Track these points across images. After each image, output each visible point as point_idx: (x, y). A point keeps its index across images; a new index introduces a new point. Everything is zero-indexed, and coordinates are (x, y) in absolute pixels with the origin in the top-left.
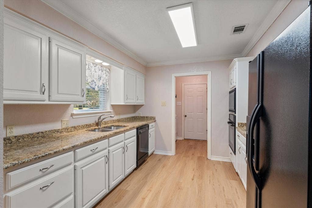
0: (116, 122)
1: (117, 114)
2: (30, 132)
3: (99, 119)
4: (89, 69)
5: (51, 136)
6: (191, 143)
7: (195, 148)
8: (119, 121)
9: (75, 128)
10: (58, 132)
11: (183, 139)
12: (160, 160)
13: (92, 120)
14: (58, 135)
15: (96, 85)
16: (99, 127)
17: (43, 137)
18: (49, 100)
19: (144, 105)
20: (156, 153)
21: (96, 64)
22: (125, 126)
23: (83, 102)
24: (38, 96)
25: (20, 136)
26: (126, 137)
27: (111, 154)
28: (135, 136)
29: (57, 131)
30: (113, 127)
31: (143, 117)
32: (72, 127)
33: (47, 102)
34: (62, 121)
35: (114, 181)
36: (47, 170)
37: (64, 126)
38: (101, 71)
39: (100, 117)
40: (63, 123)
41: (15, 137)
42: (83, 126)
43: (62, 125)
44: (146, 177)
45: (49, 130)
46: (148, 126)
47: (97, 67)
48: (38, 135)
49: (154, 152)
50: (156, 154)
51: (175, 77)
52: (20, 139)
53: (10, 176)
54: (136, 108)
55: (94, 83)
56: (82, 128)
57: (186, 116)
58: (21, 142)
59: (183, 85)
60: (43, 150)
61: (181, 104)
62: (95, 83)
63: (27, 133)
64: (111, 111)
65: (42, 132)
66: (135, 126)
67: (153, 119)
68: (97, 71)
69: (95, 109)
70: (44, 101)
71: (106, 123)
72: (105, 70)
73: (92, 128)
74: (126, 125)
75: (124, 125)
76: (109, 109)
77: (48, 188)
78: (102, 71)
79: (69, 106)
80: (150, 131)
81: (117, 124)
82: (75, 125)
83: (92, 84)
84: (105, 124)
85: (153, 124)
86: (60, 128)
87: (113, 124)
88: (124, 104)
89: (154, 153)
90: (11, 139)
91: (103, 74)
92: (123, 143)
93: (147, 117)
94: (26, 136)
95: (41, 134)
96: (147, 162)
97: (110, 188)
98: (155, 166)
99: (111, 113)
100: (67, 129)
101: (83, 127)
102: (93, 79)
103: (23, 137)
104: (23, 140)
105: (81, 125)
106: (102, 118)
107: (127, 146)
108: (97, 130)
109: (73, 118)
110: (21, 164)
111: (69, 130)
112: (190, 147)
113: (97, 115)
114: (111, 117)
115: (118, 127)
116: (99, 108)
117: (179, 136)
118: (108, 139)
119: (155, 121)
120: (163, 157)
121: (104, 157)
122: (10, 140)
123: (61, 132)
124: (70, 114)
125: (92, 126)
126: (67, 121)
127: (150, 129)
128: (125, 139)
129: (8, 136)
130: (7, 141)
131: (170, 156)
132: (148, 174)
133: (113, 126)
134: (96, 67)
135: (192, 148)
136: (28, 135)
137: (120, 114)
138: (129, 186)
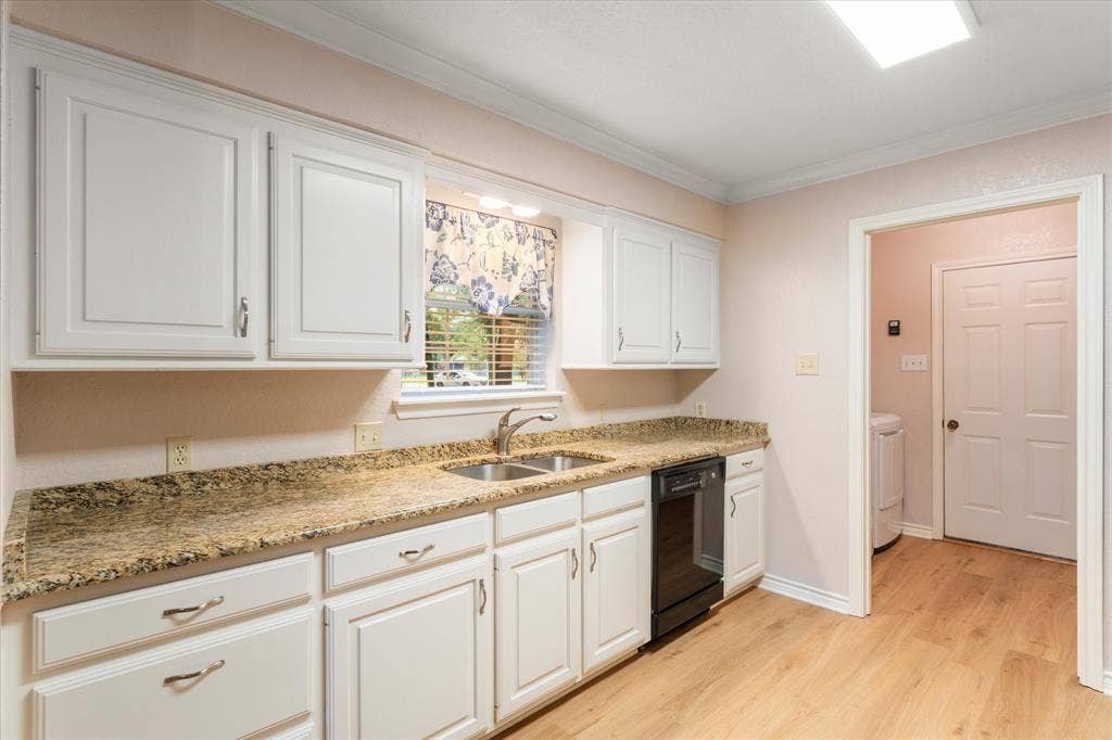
0: (582, 439)
1: (588, 404)
2: (242, 464)
3: (501, 426)
4: (464, 238)
5: (313, 478)
6: (984, 566)
7: (1001, 599)
8: (596, 434)
9: (403, 454)
10: (338, 466)
11: (941, 538)
12: (778, 625)
13: (481, 428)
14: (341, 475)
15: (491, 296)
16: (504, 456)
17: (287, 481)
18: (270, 357)
19: (715, 370)
20: (773, 590)
21: (490, 219)
22: (602, 460)
23: (410, 361)
24: (225, 341)
25: (204, 474)
26: (591, 511)
27: (505, 575)
28: (641, 505)
29: (337, 463)
30: (558, 460)
31: (711, 421)
32: (393, 452)
33: (261, 363)
34: (355, 426)
35: (520, 688)
36: (194, 616)
37: (363, 448)
38: (515, 239)
39: (506, 419)
40: (359, 437)
41: (192, 475)
42: (436, 450)
43: (358, 441)
44: (683, 699)
45: (304, 459)
46: (722, 466)
47: (498, 226)
48: (266, 472)
49: (759, 579)
50: (770, 594)
51: (866, 233)
52: (204, 484)
53: (44, 623)
54: (682, 381)
55: (484, 289)
56: (432, 455)
57: (953, 425)
58: (208, 493)
59: (936, 272)
60: (203, 538)
61: (924, 367)
62: (489, 286)
63: (232, 464)
64: (560, 393)
65: (281, 466)
66: (640, 461)
67: (756, 434)
68: (497, 242)
69: (500, 387)
70: (251, 359)
71: (535, 440)
72: (535, 238)
73: (470, 459)
74: (607, 454)
75: (601, 453)
76: (554, 386)
77: (201, 684)
78: (521, 241)
79: (383, 376)
80: (730, 486)
81: (577, 448)
82: (407, 443)
83: (477, 293)
84: (534, 446)
85: (756, 455)
86: (348, 452)
87: (566, 448)
88: (605, 366)
89: (760, 586)
90: (178, 481)
91: (526, 254)
92: (573, 532)
93: (728, 422)
94: (227, 475)
95: (275, 472)
96: (716, 625)
97: (500, 717)
98: (746, 650)
99: (561, 401)
100: (372, 459)
101: (437, 452)
102: (482, 273)
103: (215, 476)
104: (215, 487)
105: (428, 443)
106: (513, 421)
107: (592, 548)
108: (488, 468)
109: (398, 418)
110: (78, 585)
111: (379, 462)
112: (974, 589)
113: (494, 408)
114: (541, 417)
115: (579, 459)
116: (510, 383)
117: (912, 521)
118: (494, 512)
119: (766, 444)
120: (799, 613)
121: (472, 584)
122: (175, 484)
123: (349, 469)
124: (389, 405)
125: (476, 451)
126: (374, 429)
127: (734, 477)
128: (585, 516)
129: (170, 471)
130: (165, 486)
131: (841, 615)
132: (699, 688)
133: (563, 454)
134: (492, 229)
135: (983, 593)
136: (233, 473)
137: (603, 406)
138: (597, 721)
